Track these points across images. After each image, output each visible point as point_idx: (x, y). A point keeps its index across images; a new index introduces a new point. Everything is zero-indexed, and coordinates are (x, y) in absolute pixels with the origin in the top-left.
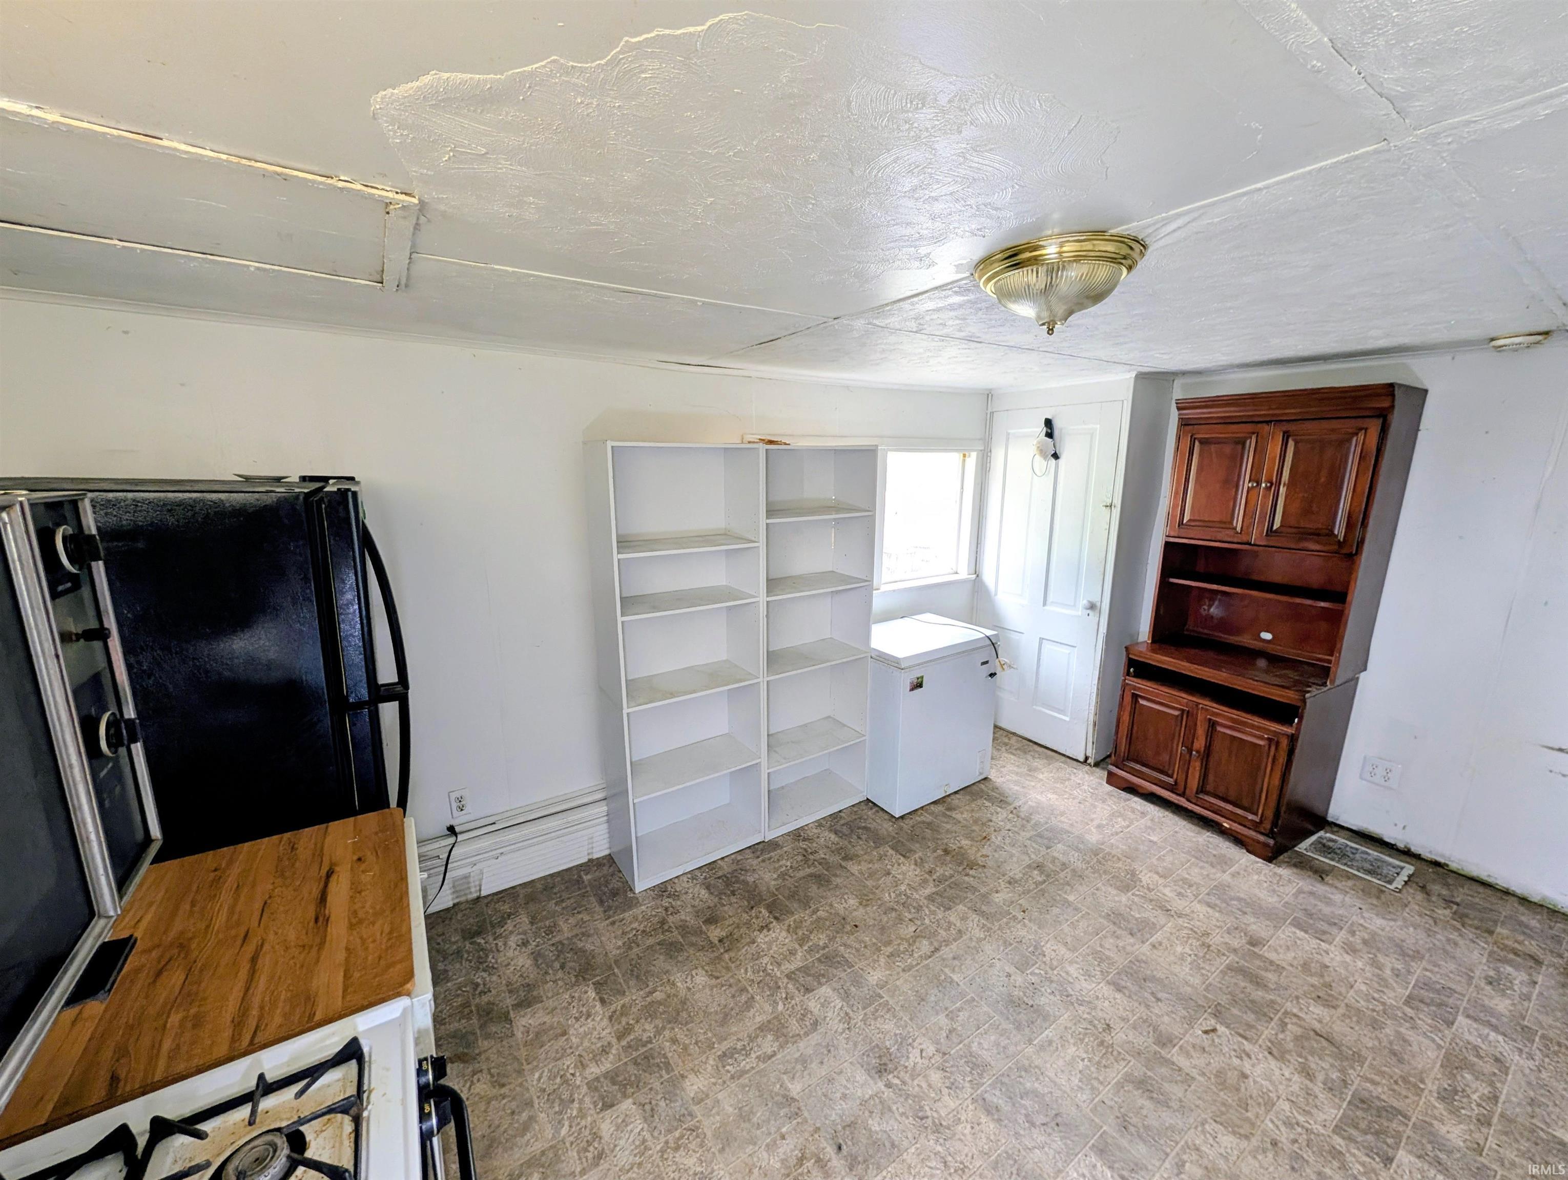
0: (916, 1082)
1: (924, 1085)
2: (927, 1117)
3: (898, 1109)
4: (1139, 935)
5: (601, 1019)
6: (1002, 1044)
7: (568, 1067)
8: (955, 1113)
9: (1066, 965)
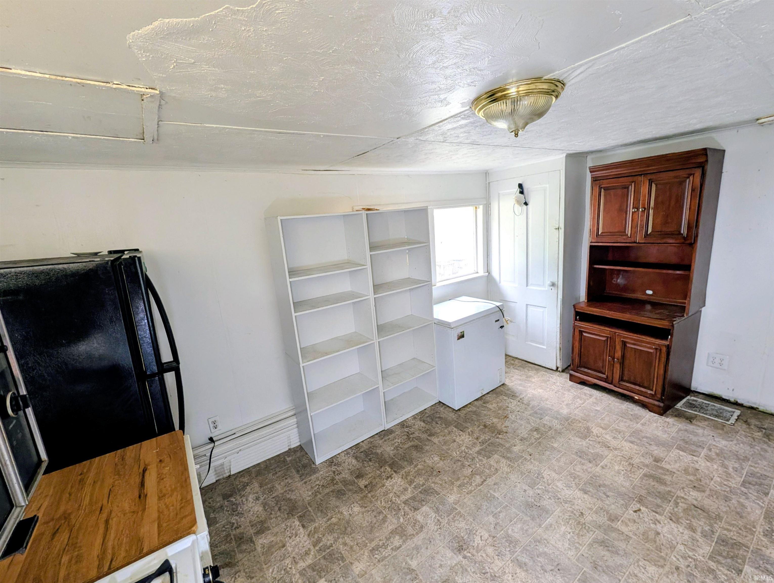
0: (479, 554)
1: (484, 555)
2: (487, 573)
3: (471, 570)
4: (594, 462)
5: (304, 536)
6: (525, 529)
7: (288, 564)
8: (502, 569)
9: (556, 482)
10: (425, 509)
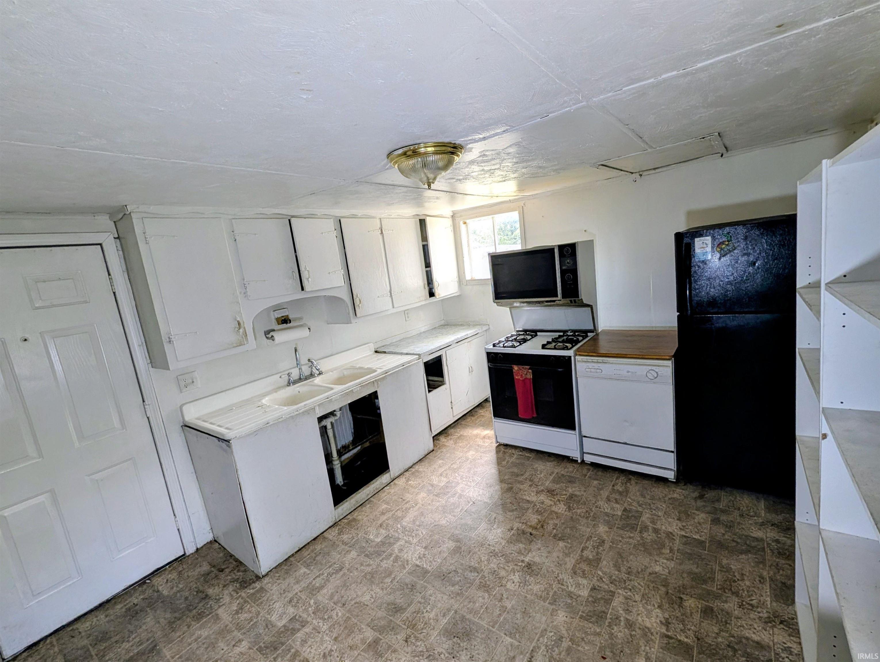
10: (585, 593)
